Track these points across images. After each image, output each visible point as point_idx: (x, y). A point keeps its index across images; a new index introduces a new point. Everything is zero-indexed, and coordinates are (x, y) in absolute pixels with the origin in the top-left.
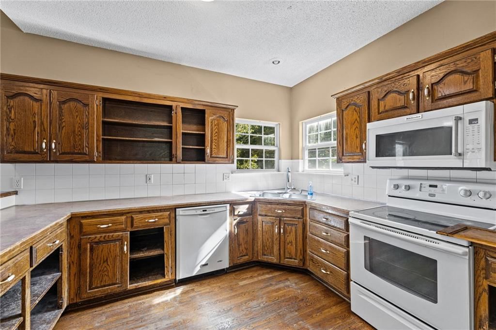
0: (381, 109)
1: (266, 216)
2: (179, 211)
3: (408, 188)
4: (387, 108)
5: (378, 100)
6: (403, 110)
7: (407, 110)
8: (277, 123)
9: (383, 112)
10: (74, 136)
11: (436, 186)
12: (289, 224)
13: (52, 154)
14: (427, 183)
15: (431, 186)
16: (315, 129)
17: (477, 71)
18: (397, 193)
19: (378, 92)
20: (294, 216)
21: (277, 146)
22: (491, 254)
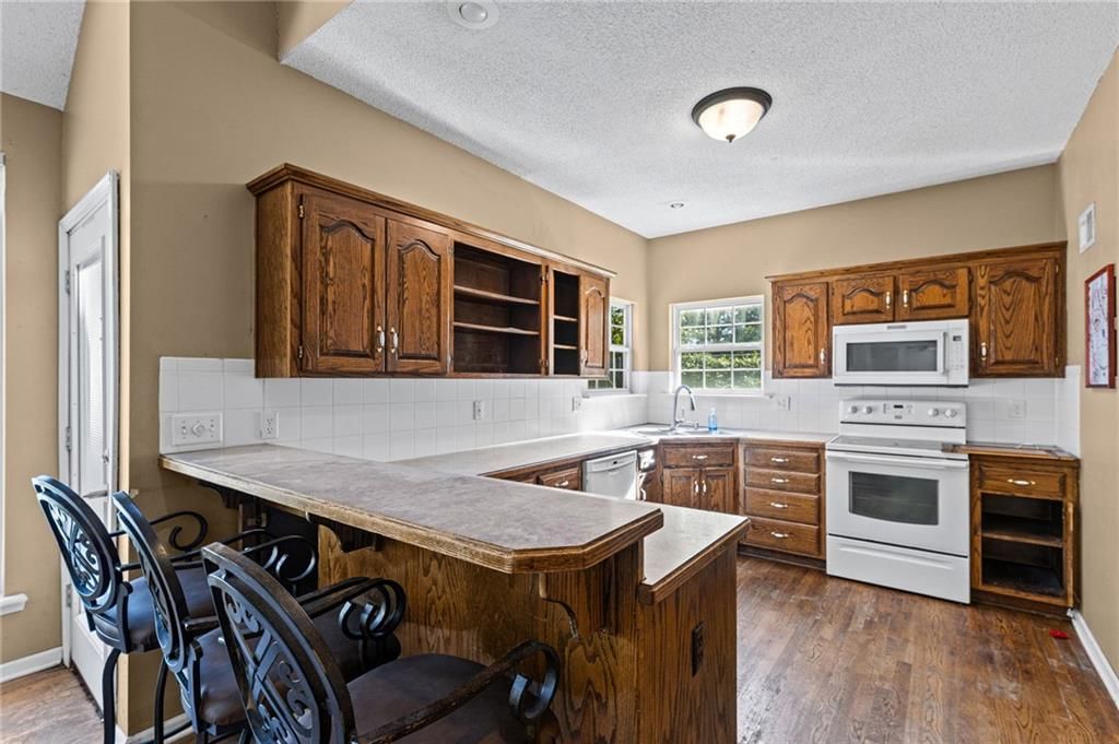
0: (848, 309)
1: (677, 467)
2: (591, 466)
3: (870, 410)
4: (855, 309)
5: (843, 296)
6: (875, 316)
7: (883, 317)
8: (629, 303)
9: (848, 314)
10: (421, 321)
11: (901, 407)
12: (713, 477)
13: (389, 358)
14: (891, 404)
15: (896, 407)
16: (698, 319)
17: (954, 287)
18: (855, 418)
19: (842, 286)
20: (721, 462)
21: (627, 346)
22: (986, 464)
